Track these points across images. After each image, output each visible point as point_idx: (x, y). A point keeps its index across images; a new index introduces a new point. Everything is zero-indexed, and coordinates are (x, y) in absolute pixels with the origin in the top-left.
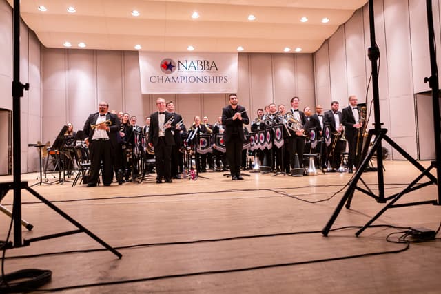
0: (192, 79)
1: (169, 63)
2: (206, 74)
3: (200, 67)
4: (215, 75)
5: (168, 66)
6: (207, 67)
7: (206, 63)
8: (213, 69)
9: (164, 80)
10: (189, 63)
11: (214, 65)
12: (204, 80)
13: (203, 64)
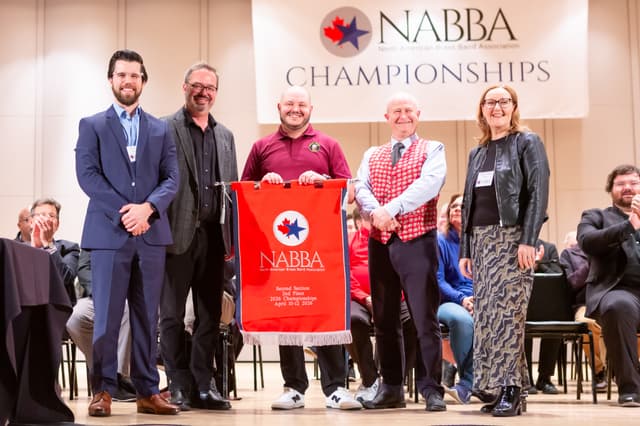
0: (426, 74)
1: (347, 22)
2: (474, 54)
3: (454, 32)
4: (507, 55)
5: (343, 32)
6: (477, 32)
7: (475, 16)
8: (501, 36)
9: (332, 81)
10: (416, 18)
11: (500, 23)
12: (466, 75)
13: (463, 23)
